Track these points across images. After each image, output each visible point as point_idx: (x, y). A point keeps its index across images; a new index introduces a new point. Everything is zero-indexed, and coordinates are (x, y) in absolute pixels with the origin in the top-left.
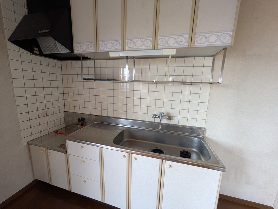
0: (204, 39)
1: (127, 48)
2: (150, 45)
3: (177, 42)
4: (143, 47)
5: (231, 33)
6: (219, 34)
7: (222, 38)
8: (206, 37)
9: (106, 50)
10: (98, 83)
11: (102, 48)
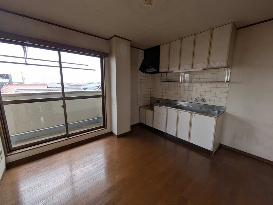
0: (214, 64)
1: (181, 69)
2: (190, 67)
3: (202, 66)
4: (187, 68)
5: (226, 61)
6: (220, 62)
7: (221, 63)
8: (214, 63)
9: (172, 70)
10: (167, 83)
11: (171, 70)
